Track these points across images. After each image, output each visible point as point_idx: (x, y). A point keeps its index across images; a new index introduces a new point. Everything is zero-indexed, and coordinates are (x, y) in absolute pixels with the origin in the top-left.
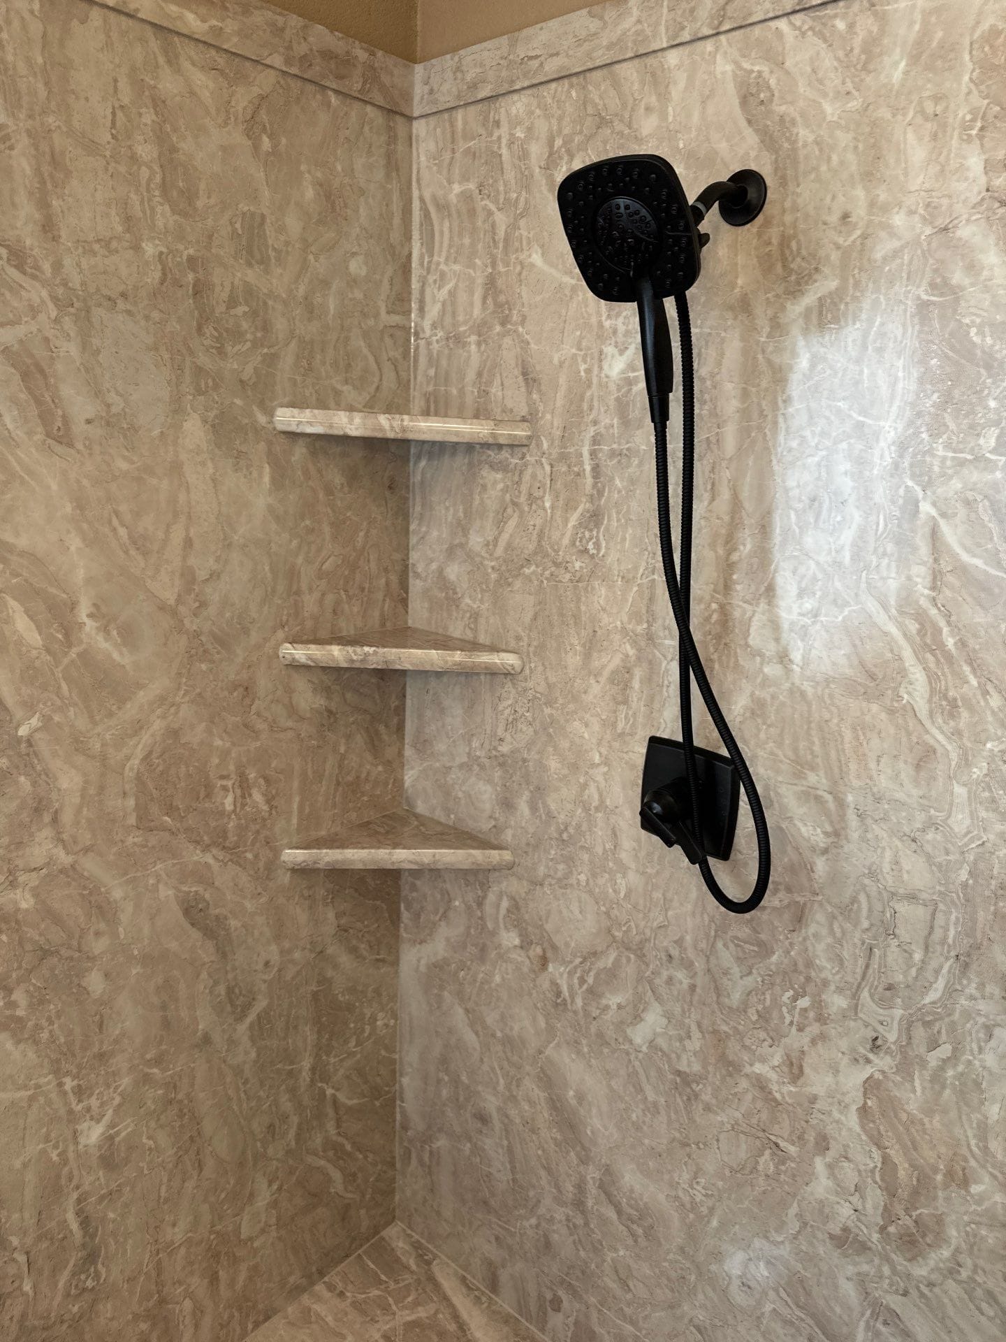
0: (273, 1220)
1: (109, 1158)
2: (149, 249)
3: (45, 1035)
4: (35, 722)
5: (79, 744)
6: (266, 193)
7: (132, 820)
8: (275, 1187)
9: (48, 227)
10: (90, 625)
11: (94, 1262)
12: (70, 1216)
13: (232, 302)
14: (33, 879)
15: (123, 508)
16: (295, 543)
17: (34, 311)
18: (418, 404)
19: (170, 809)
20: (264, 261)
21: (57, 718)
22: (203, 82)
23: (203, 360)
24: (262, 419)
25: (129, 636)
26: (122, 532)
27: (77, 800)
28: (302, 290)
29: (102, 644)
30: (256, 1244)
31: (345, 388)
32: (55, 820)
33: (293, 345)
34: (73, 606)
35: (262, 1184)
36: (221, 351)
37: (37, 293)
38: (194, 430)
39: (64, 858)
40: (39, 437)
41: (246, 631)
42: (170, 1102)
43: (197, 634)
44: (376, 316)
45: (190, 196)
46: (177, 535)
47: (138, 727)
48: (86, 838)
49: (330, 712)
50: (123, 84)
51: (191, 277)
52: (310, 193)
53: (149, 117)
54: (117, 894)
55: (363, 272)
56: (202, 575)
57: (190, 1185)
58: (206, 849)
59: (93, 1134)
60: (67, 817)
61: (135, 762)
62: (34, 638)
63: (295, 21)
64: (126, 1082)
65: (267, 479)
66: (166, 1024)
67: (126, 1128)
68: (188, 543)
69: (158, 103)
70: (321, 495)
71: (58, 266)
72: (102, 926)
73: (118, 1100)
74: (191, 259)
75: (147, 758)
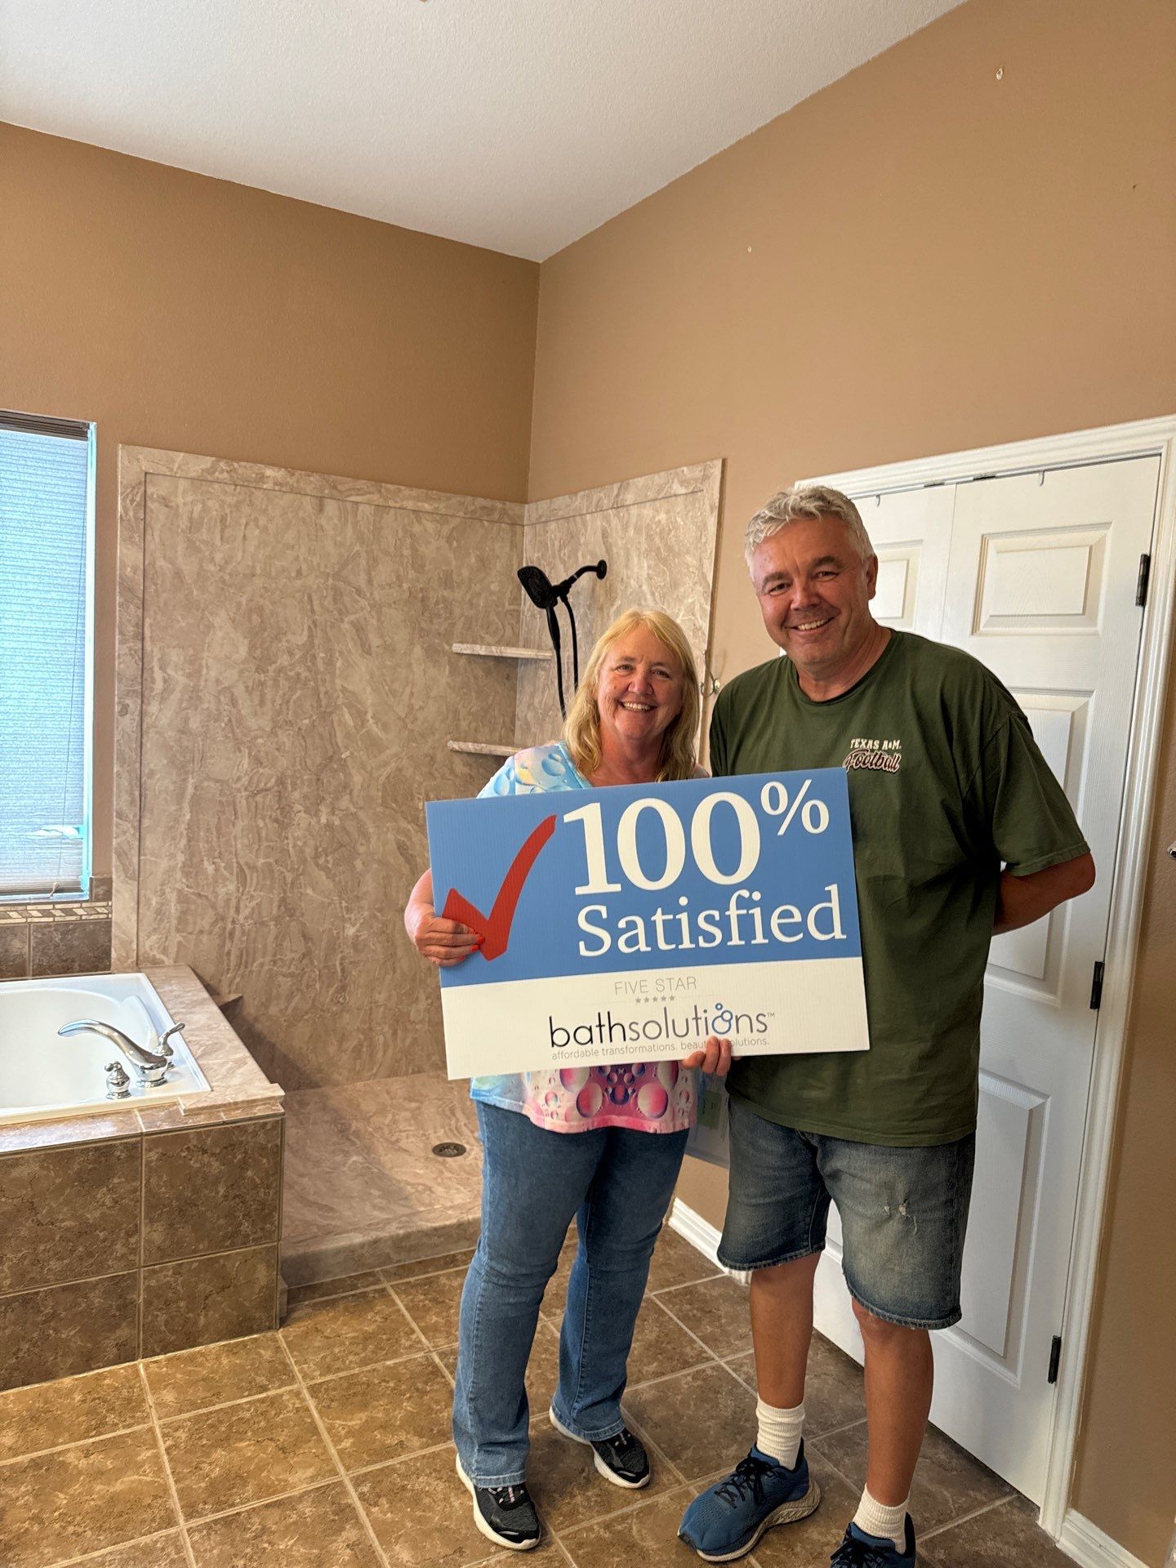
0: (427, 1019)
1: (356, 944)
2: (405, 586)
3: (337, 879)
4: (348, 753)
5: (363, 766)
6: (454, 562)
7: (380, 801)
8: (429, 1001)
9: (370, 581)
10: (371, 721)
11: (344, 991)
12: (337, 963)
13: (437, 603)
14: (341, 814)
15: (388, 679)
16: (458, 698)
17: (362, 609)
18: (521, 643)
19: (396, 801)
20: (452, 588)
21: (356, 754)
22: (430, 526)
23: (423, 625)
24: (447, 647)
25: (385, 727)
26: (387, 688)
27: (359, 787)
28: (468, 597)
29: (375, 729)
30: (417, 1027)
31: (487, 636)
32: (351, 793)
33: (463, 619)
34: (366, 713)
35: (422, 996)
36: (431, 622)
37: (363, 603)
38: (418, 651)
39: (353, 810)
40: (360, 651)
41: (433, 733)
42: (384, 932)
43: (412, 731)
44: (504, 606)
45: (423, 566)
46: (408, 691)
47: (386, 764)
48: (361, 804)
49: (471, 776)
50: (400, 532)
51: (420, 595)
52: (473, 560)
53: (408, 541)
54: (371, 830)
55: (497, 589)
56: (416, 707)
57: (389, 977)
58: (409, 823)
59: (351, 931)
60: (355, 792)
61: (383, 778)
62: (351, 723)
63: (469, 498)
64: (366, 913)
65: (447, 672)
66: (386, 895)
67: (364, 935)
68: (412, 694)
69: (412, 536)
70: (472, 680)
71: (371, 594)
72: (364, 842)
73: (362, 921)
74: (421, 588)
75: (388, 777)
